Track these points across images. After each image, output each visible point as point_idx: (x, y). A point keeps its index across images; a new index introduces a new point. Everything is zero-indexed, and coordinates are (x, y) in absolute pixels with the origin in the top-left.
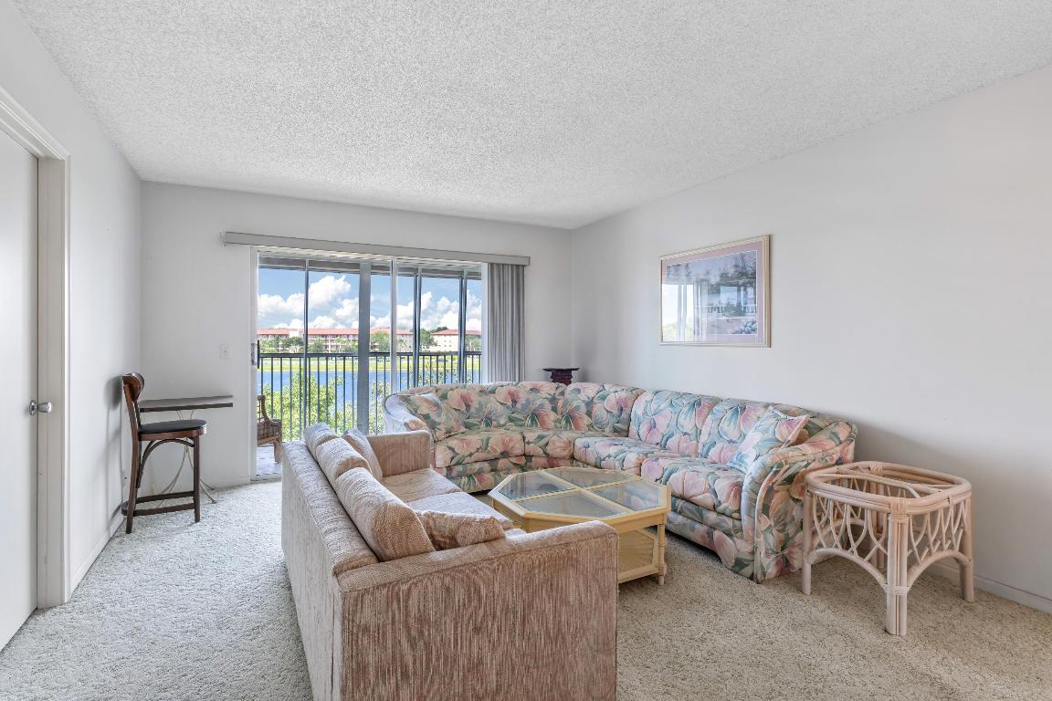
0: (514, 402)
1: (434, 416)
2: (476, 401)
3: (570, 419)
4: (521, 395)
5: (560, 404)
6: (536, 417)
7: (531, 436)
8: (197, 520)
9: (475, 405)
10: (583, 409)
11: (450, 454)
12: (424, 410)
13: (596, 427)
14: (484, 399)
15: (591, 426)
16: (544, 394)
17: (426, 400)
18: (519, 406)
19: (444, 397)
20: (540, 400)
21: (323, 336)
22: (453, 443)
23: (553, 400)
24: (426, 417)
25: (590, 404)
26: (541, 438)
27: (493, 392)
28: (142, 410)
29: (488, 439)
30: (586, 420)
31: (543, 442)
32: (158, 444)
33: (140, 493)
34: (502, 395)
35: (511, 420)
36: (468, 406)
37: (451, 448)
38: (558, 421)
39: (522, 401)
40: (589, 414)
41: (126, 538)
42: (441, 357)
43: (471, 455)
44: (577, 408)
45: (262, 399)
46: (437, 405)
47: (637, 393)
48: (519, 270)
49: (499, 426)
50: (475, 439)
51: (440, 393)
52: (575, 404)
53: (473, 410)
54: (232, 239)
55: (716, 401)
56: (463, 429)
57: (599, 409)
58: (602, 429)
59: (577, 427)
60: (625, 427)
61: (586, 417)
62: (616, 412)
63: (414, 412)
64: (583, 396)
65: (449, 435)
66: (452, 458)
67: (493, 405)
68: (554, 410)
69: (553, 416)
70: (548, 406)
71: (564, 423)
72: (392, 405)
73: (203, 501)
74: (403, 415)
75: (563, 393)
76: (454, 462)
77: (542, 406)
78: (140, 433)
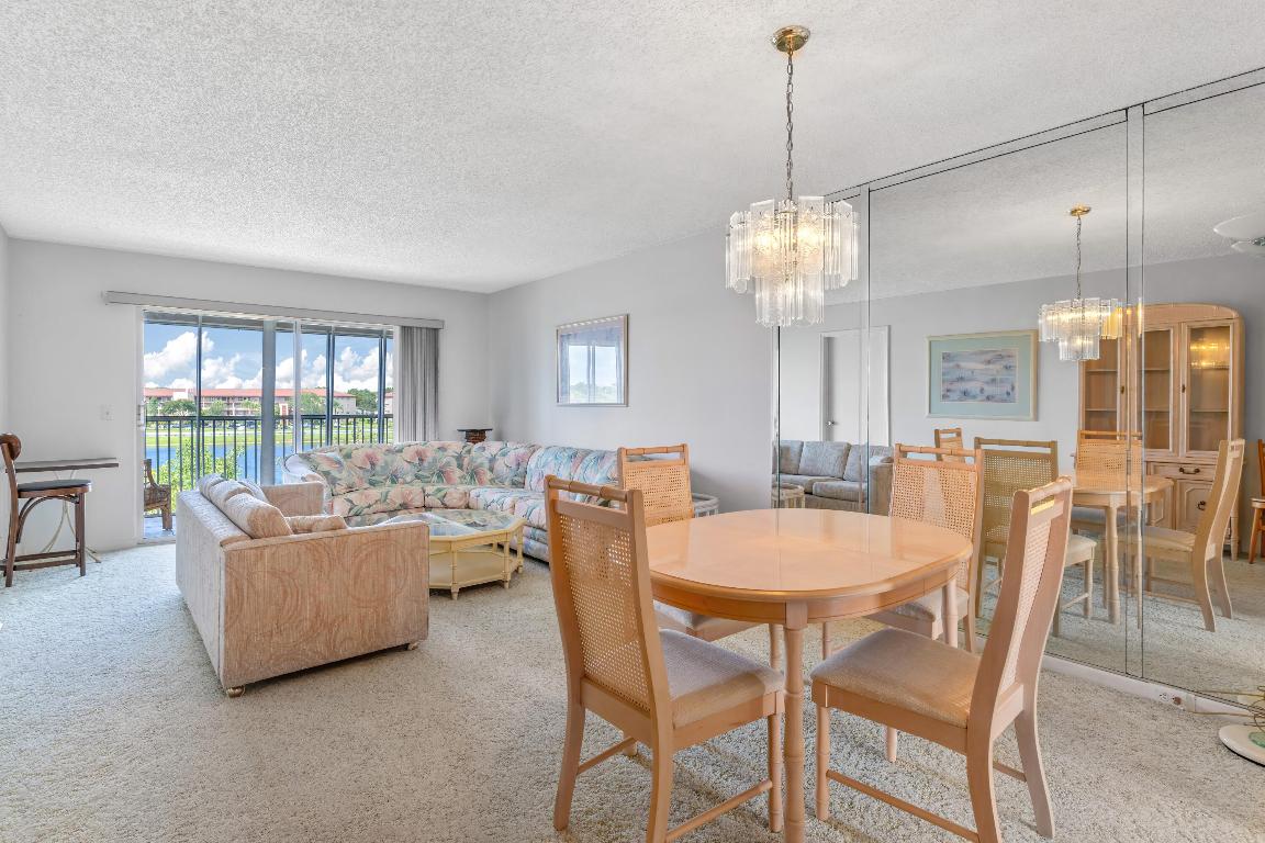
0: (421, 460)
1: (335, 473)
2: (381, 459)
3: (474, 475)
4: (428, 454)
5: (466, 461)
6: (442, 474)
7: (430, 489)
8: (83, 573)
9: (380, 463)
10: (487, 465)
11: (349, 506)
12: (325, 467)
13: (497, 481)
14: (389, 458)
15: (492, 481)
16: (450, 452)
17: (328, 459)
18: (425, 464)
19: (348, 456)
20: (448, 458)
21: (224, 398)
22: (351, 496)
23: (459, 458)
24: (326, 474)
25: (492, 460)
26: (439, 490)
27: (400, 451)
28: (18, 471)
29: (387, 493)
30: (489, 475)
31: (440, 494)
32: (39, 501)
33: (19, 551)
34: (408, 454)
35: (417, 477)
36: (373, 464)
37: (351, 502)
38: (463, 477)
39: (429, 459)
40: (491, 469)
41: (8, 590)
42: (351, 420)
43: (369, 507)
44: (481, 465)
45: (148, 463)
46: (339, 462)
47: (533, 449)
48: (434, 334)
49: (405, 483)
50: (375, 493)
51: (344, 452)
52: (479, 461)
53: (378, 468)
54: (115, 298)
55: (588, 452)
56: (368, 486)
57: (500, 465)
58: (502, 483)
59: (481, 482)
60: (520, 480)
61: (489, 473)
62: (514, 467)
63: (315, 469)
64: (487, 454)
65: (350, 489)
66: (350, 510)
67: (399, 462)
68: (460, 466)
69: (458, 473)
70: (454, 463)
71: (468, 478)
72: (293, 464)
73: (88, 561)
74: (303, 470)
75: (469, 452)
76: (352, 513)
77: (448, 464)
78: (20, 492)
